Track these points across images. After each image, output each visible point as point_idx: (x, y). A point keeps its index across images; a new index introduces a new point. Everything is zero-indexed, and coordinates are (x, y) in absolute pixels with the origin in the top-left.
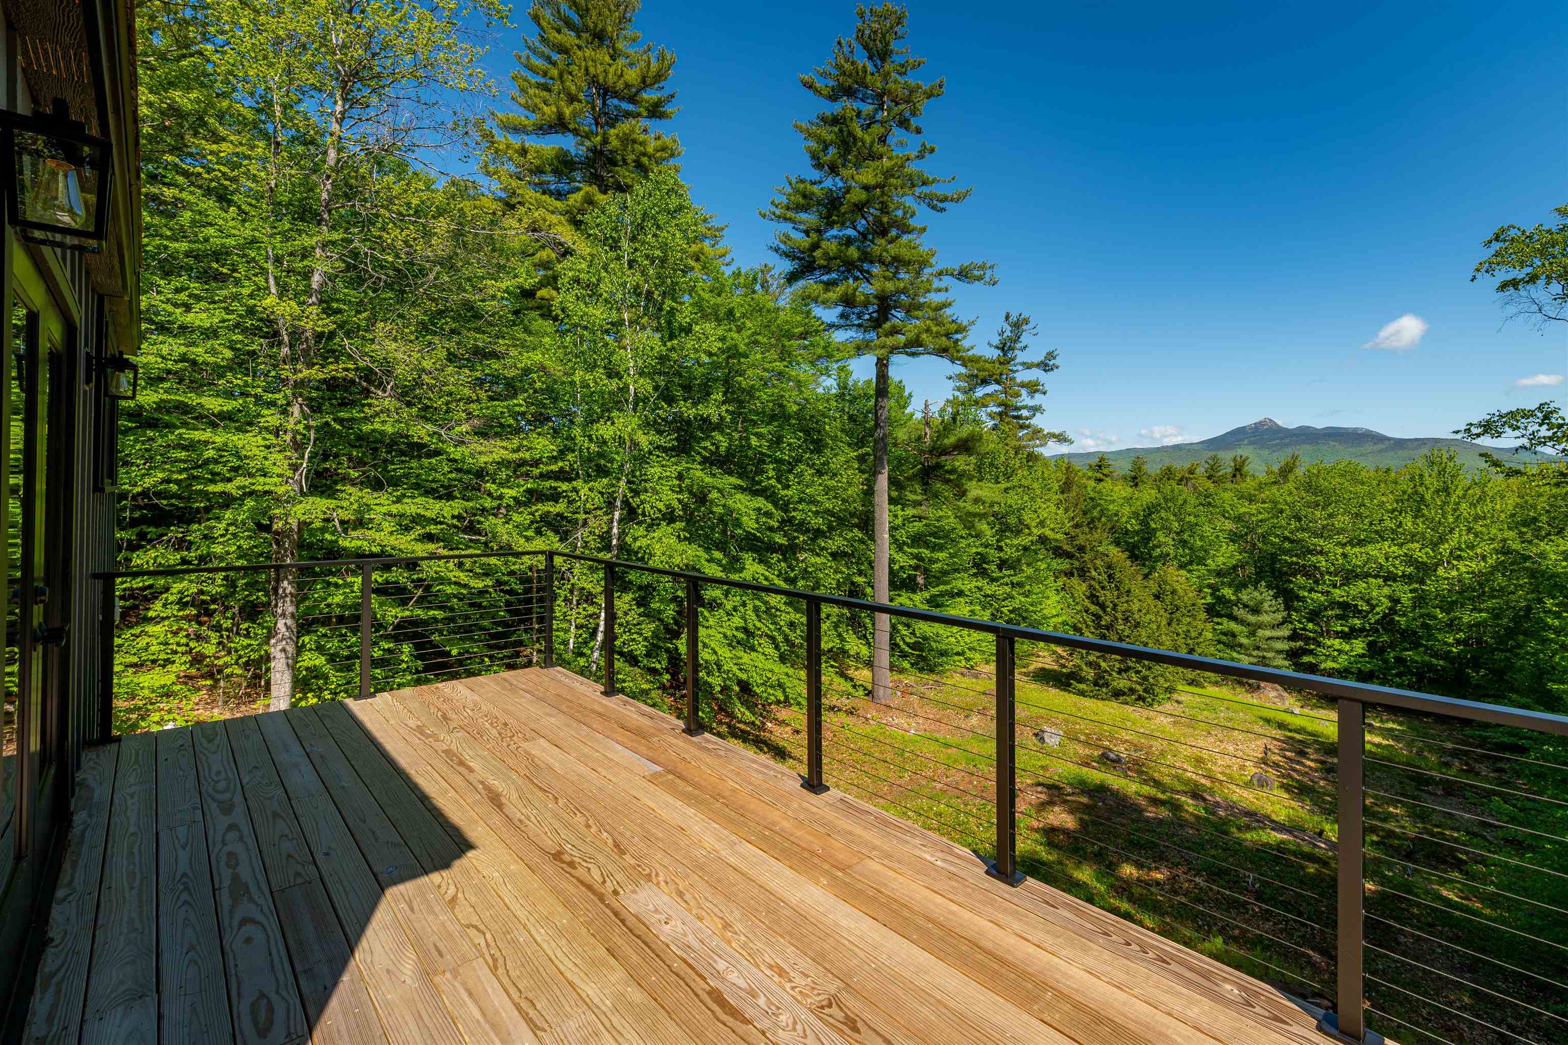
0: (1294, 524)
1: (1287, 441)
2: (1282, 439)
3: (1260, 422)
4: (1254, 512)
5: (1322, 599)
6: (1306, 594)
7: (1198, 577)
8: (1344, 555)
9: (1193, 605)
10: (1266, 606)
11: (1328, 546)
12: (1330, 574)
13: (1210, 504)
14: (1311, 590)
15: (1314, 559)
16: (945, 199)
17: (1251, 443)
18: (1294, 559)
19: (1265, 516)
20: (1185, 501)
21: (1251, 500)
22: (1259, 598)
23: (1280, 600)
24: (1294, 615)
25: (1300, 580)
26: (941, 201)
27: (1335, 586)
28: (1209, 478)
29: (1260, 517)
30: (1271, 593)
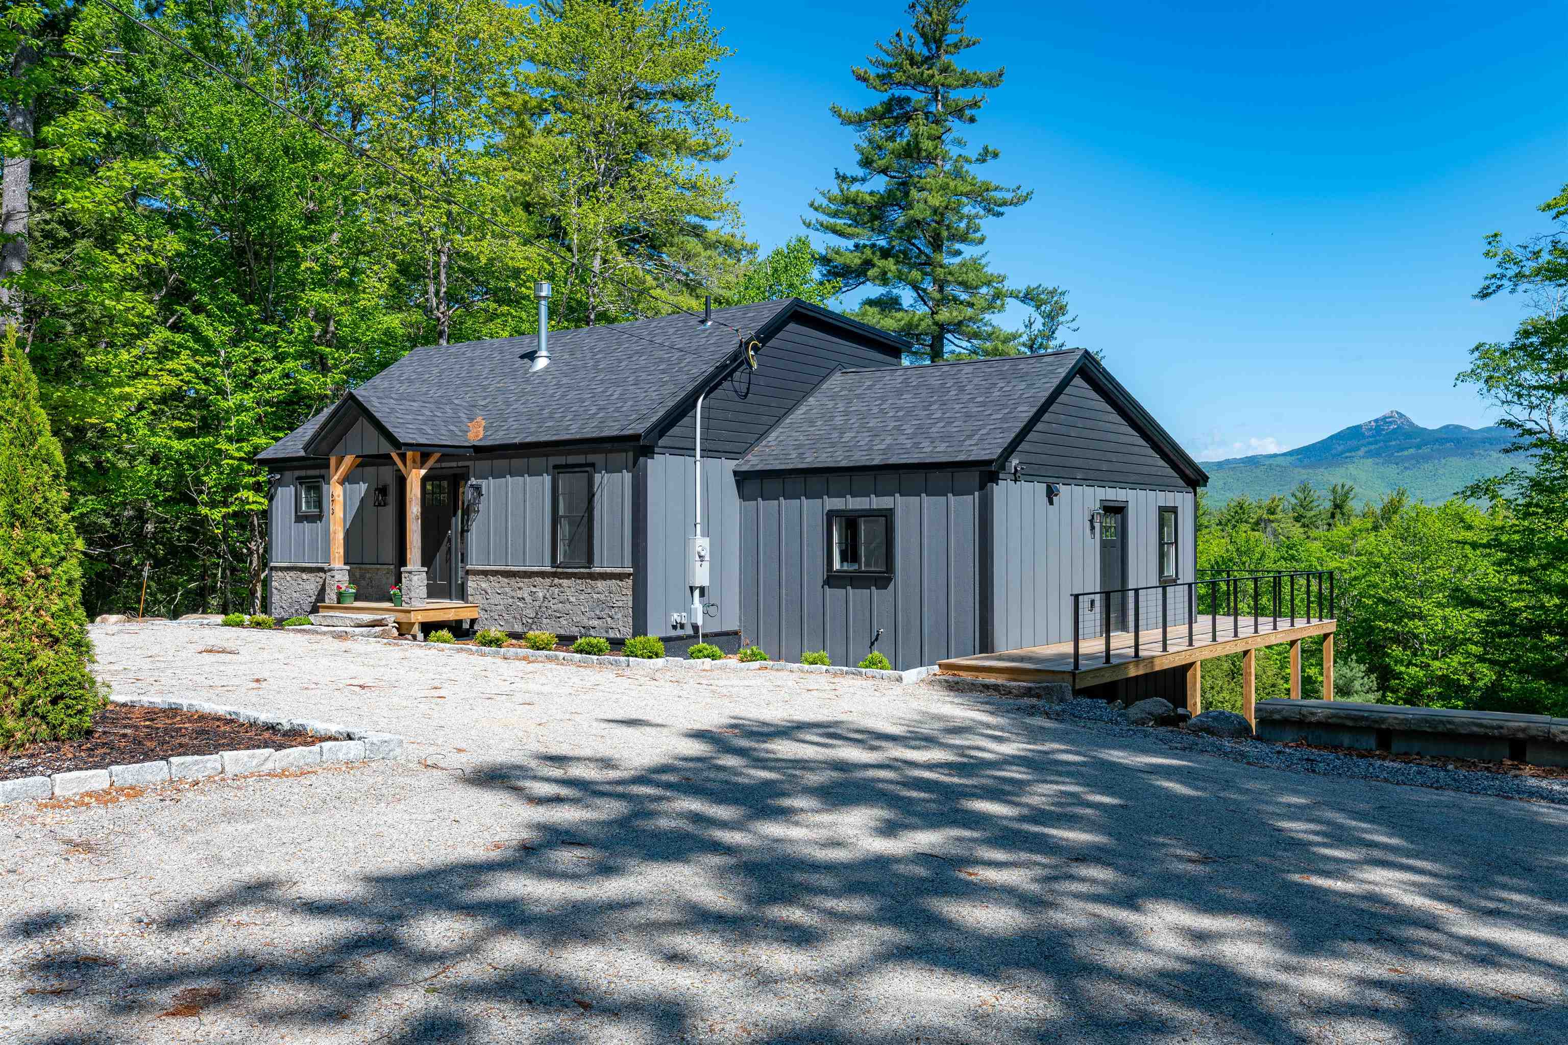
0: (1390, 581)
1: (1426, 450)
2: (1419, 447)
3: (1385, 418)
4: (1346, 567)
5: (1421, 674)
6: (1403, 669)
7: (1279, 654)
8: (1445, 619)
9: (1273, 686)
10: (1357, 685)
11: (1426, 606)
12: (1431, 643)
13: (1293, 558)
14: (1410, 664)
15: (1410, 624)
16: (1004, 203)
17: (1369, 454)
18: (1390, 625)
19: (1360, 571)
20: (1263, 554)
21: (1344, 550)
22: (1349, 674)
23: (1373, 677)
24: (1390, 696)
25: (1396, 651)
26: (1000, 206)
27: (1436, 658)
28: (1297, 519)
29: (1354, 573)
30: (1363, 668)
